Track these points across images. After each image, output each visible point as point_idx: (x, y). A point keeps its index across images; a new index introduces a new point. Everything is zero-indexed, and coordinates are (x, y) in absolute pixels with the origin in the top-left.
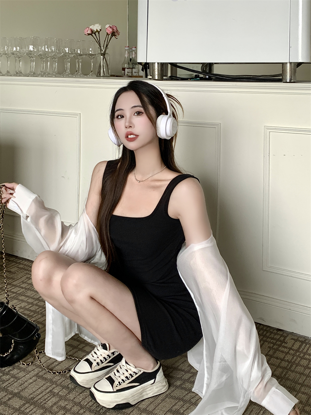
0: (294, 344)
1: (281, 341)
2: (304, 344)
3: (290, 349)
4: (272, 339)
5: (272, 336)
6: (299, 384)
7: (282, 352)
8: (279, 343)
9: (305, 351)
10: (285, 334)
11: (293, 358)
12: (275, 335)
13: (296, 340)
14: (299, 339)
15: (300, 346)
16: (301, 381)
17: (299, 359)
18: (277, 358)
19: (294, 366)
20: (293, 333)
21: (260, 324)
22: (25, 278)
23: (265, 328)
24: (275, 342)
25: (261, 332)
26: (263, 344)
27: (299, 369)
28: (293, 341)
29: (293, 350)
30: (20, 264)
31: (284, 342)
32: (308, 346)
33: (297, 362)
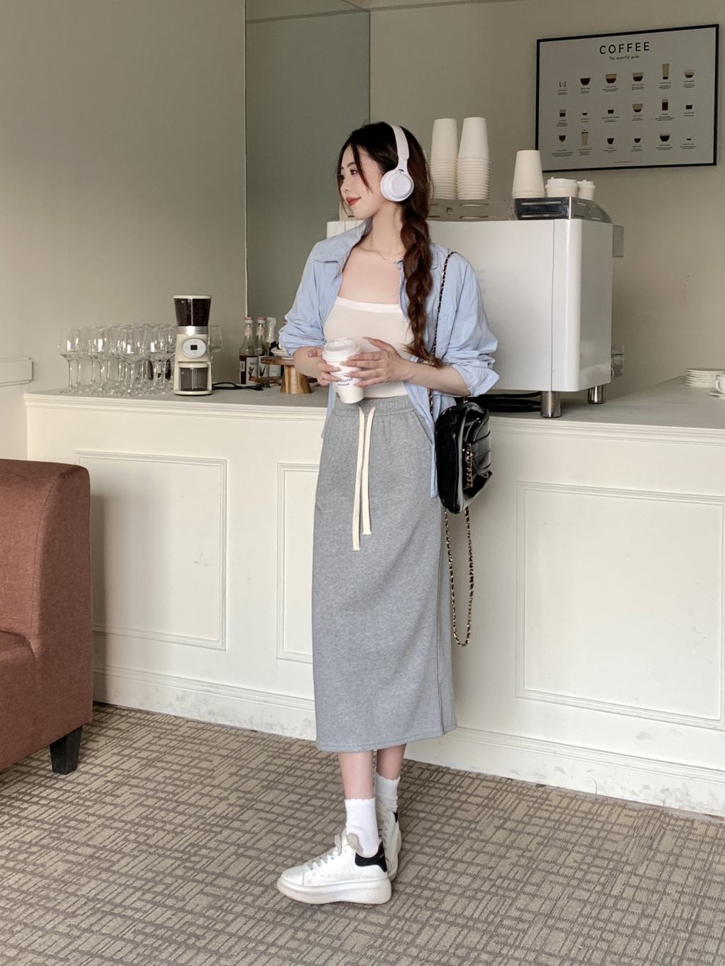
0: (561, 801)
1: (542, 799)
2: (575, 801)
3: (556, 807)
4: (532, 796)
5: (530, 793)
6: (572, 843)
7: (547, 811)
8: (540, 801)
9: (576, 808)
10: (548, 791)
11: (561, 816)
12: (535, 791)
13: (563, 797)
14: (567, 795)
15: (569, 804)
16: (573, 840)
17: (569, 817)
18: (540, 818)
19: (564, 825)
20: (558, 788)
21: (512, 780)
22: (150, 736)
23: (519, 785)
24: (535, 799)
25: (515, 789)
26: (519, 803)
27: (570, 828)
28: (560, 798)
29: (561, 808)
30: (130, 717)
31: (547, 799)
32: (579, 802)
33: (567, 820)
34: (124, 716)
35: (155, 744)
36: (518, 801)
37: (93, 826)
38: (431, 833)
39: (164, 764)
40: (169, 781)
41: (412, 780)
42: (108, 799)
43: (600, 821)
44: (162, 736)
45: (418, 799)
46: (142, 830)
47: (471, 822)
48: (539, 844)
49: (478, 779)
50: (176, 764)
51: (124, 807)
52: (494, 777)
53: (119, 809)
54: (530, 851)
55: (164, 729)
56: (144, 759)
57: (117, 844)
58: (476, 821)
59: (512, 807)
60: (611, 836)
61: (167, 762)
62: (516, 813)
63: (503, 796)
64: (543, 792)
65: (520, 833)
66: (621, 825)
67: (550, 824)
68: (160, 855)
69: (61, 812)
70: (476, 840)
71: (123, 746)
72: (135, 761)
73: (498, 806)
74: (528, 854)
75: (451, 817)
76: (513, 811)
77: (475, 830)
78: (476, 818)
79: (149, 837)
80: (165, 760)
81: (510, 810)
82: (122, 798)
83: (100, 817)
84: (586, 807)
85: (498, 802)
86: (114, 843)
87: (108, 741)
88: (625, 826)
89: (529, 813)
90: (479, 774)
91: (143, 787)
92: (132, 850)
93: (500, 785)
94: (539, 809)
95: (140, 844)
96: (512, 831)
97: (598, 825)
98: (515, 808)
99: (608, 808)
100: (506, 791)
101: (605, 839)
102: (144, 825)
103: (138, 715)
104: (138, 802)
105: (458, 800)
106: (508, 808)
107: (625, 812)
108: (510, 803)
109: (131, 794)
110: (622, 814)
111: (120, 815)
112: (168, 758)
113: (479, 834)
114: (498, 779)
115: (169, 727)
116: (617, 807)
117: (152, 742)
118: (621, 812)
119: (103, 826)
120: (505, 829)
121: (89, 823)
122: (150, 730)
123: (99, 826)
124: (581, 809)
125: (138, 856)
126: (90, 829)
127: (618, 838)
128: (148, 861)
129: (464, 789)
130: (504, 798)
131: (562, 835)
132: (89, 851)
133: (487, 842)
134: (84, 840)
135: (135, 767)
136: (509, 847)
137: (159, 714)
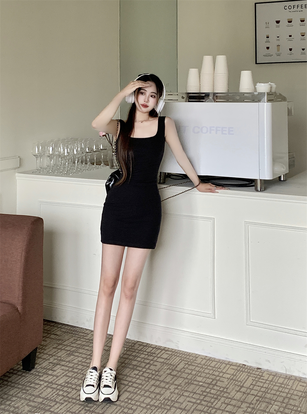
0: (269, 377)
1: (260, 376)
2: (275, 377)
4: (255, 374)
5: (254, 372)
6: (273, 400)
7: (262, 382)
8: (259, 377)
9: (276, 381)
10: (262, 371)
11: (269, 385)
12: (256, 372)
13: (270, 375)
14: (272, 374)
15: (273, 378)
17: (272, 386)
18: (258, 386)
19: (270, 390)
20: (268, 370)
21: (245, 365)
22: (72, 339)
23: (248, 368)
24: (256, 376)
25: (246, 370)
26: (248, 378)
27: (273, 392)
28: (268, 375)
29: (269, 381)
30: (62, 328)
31: (262, 376)
32: (278, 378)
33: (271, 388)
34: (59, 327)
35: (74, 343)
36: (247, 377)
37: (43, 386)
38: (205, 394)
39: (78, 354)
40: (80, 363)
41: (197, 365)
42: (50, 372)
43: (287, 389)
44: (78, 339)
45: (199, 375)
46: (65, 389)
47: (224, 388)
48: (257, 400)
49: (228, 364)
50: (84, 354)
51: (57, 377)
52: (237, 363)
53: (55, 377)
54: (253, 404)
55: (79, 335)
56: (68, 351)
57: (53, 396)
58: (227, 387)
59: (245, 380)
60: (293, 397)
61: (80, 353)
62: (246, 383)
63: (241, 374)
64: (260, 372)
65: (248, 394)
66: (298, 391)
67: (263, 389)
68: (74, 403)
69: (27, 379)
70: (227, 398)
71: (58, 344)
72: (64, 351)
73: (238, 379)
74: (252, 406)
75: (215, 385)
76: (245, 382)
77: (226, 392)
78: (227, 386)
79: (69, 393)
80: (79, 352)
81: (244, 382)
82: (57, 372)
83: (46, 382)
84: (281, 380)
85: (238, 377)
86: (52, 396)
87: (51, 341)
88: (300, 391)
89: (253, 383)
90: (229, 362)
91: (66, 366)
92: (60, 400)
93: (239, 368)
94: (258, 381)
95: (64, 396)
96: (244, 393)
97: (287, 391)
98: (246, 380)
99: (292, 381)
100: (242, 371)
101: (290, 398)
102: (67, 387)
103: (66, 327)
104: (65, 374)
105: (218, 376)
106: (243, 381)
107: (300, 383)
108: (243, 378)
109: (61, 369)
110: (299, 385)
111: (55, 381)
112: (81, 351)
113: (228, 394)
114: (238, 365)
115: (82, 334)
116: (296, 381)
117: (73, 342)
118: (298, 384)
119: (47, 387)
120: (241, 392)
121: (41, 385)
122: (72, 336)
123: (45, 387)
124: (279, 381)
125: (63, 404)
126: (40, 388)
127: (296, 397)
128: (68, 406)
129: (221, 370)
130: (241, 375)
131: (268, 396)
132: (40, 400)
133: (231, 399)
134: (38, 394)
135: (63, 355)
136: (242, 402)
137: (78, 327)
